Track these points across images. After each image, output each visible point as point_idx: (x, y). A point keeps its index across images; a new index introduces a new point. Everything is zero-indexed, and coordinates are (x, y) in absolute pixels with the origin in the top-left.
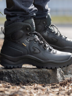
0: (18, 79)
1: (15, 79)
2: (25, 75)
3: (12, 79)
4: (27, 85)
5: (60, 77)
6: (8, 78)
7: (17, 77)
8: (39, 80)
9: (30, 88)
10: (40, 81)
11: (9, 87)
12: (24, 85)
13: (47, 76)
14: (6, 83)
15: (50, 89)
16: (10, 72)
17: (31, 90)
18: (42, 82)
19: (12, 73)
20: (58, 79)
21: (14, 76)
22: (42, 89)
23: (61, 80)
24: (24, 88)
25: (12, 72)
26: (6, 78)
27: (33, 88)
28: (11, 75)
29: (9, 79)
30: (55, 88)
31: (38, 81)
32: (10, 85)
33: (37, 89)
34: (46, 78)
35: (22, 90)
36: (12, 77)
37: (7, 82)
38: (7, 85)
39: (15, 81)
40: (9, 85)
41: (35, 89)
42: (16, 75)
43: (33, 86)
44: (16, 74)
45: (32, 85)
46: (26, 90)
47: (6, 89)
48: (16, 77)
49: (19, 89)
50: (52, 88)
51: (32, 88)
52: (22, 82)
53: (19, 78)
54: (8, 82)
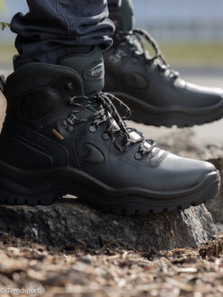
0: (70, 234)
1: (60, 234)
2: (92, 221)
3: (53, 235)
4: (97, 252)
5: (201, 230)
6: (38, 231)
7: (66, 227)
8: (134, 239)
9: (106, 263)
10: (137, 243)
11: (41, 259)
12: (87, 252)
13: (162, 228)
14: (33, 244)
15: (169, 267)
16: (47, 214)
17: (109, 267)
18: (143, 244)
19: (52, 217)
20: (195, 236)
21: (59, 226)
22: (143, 266)
23: (204, 239)
24: (87, 262)
25: (53, 214)
26: (34, 230)
27: (116, 263)
28: (50, 223)
29: (42, 233)
30: (184, 265)
31: (131, 242)
32: (45, 253)
33: (130, 267)
34: (157, 232)
35: (81, 267)
36: (52, 227)
37: (35, 241)
38: (36, 250)
39: (60, 240)
40: (40, 250)
41: (122, 265)
42: (63, 222)
43: (117, 256)
44: (65, 219)
45: (111, 252)
46: (96, 267)
47: (34, 263)
48: (63, 229)
49: (72, 264)
50: (175, 263)
51: (113, 263)
52: (81, 244)
53: (72, 231)
54: (39, 243)
